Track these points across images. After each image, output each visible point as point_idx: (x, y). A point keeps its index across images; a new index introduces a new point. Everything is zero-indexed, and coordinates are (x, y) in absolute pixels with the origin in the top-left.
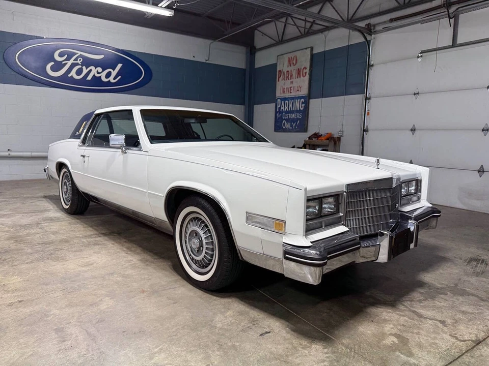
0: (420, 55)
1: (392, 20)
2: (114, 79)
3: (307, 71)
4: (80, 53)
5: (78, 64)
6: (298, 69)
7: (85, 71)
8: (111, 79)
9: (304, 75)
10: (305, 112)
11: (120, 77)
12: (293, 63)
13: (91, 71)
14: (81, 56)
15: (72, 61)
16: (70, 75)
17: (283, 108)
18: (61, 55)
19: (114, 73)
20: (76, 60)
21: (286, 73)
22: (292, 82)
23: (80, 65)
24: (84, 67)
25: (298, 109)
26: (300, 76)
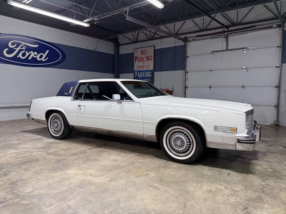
0: (211, 53)
1: (197, 36)
2: (45, 59)
3: (153, 57)
4: (24, 43)
5: (23, 50)
6: (147, 57)
7: (27, 54)
8: (43, 59)
9: (151, 59)
10: (152, 79)
11: (48, 58)
12: (144, 54)
13: (31, 54)
14: (25, 45)
15: (19, 48)
16: (18, 57)
17: (139, 76)
18: (12, 44)
19: (44, 56)
20: (22, 47)
21: (139, 58)
22: (144, 63)
23: (24, 50)
24: (27, 52)
25: (148, 77)
26: (148, 60)
